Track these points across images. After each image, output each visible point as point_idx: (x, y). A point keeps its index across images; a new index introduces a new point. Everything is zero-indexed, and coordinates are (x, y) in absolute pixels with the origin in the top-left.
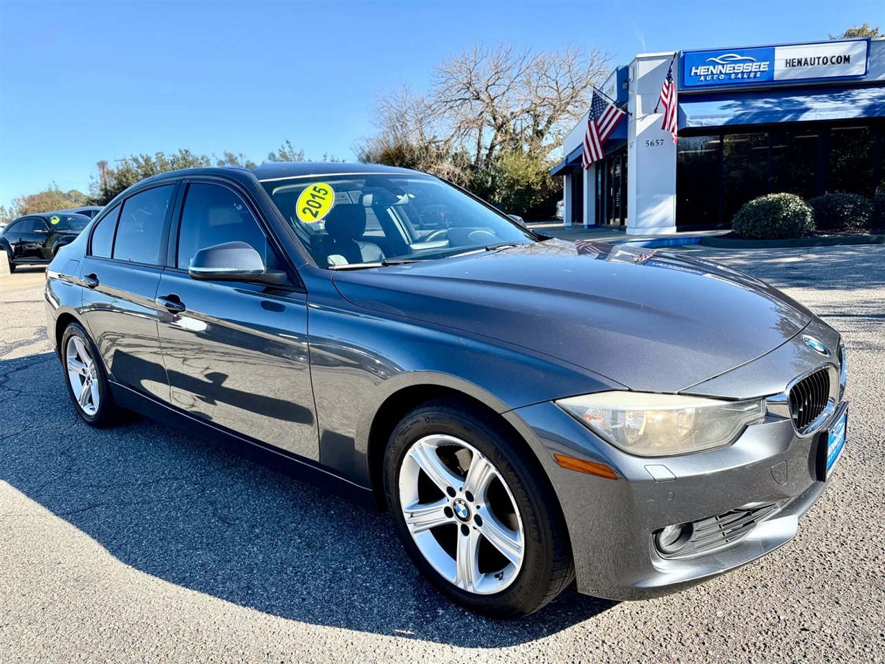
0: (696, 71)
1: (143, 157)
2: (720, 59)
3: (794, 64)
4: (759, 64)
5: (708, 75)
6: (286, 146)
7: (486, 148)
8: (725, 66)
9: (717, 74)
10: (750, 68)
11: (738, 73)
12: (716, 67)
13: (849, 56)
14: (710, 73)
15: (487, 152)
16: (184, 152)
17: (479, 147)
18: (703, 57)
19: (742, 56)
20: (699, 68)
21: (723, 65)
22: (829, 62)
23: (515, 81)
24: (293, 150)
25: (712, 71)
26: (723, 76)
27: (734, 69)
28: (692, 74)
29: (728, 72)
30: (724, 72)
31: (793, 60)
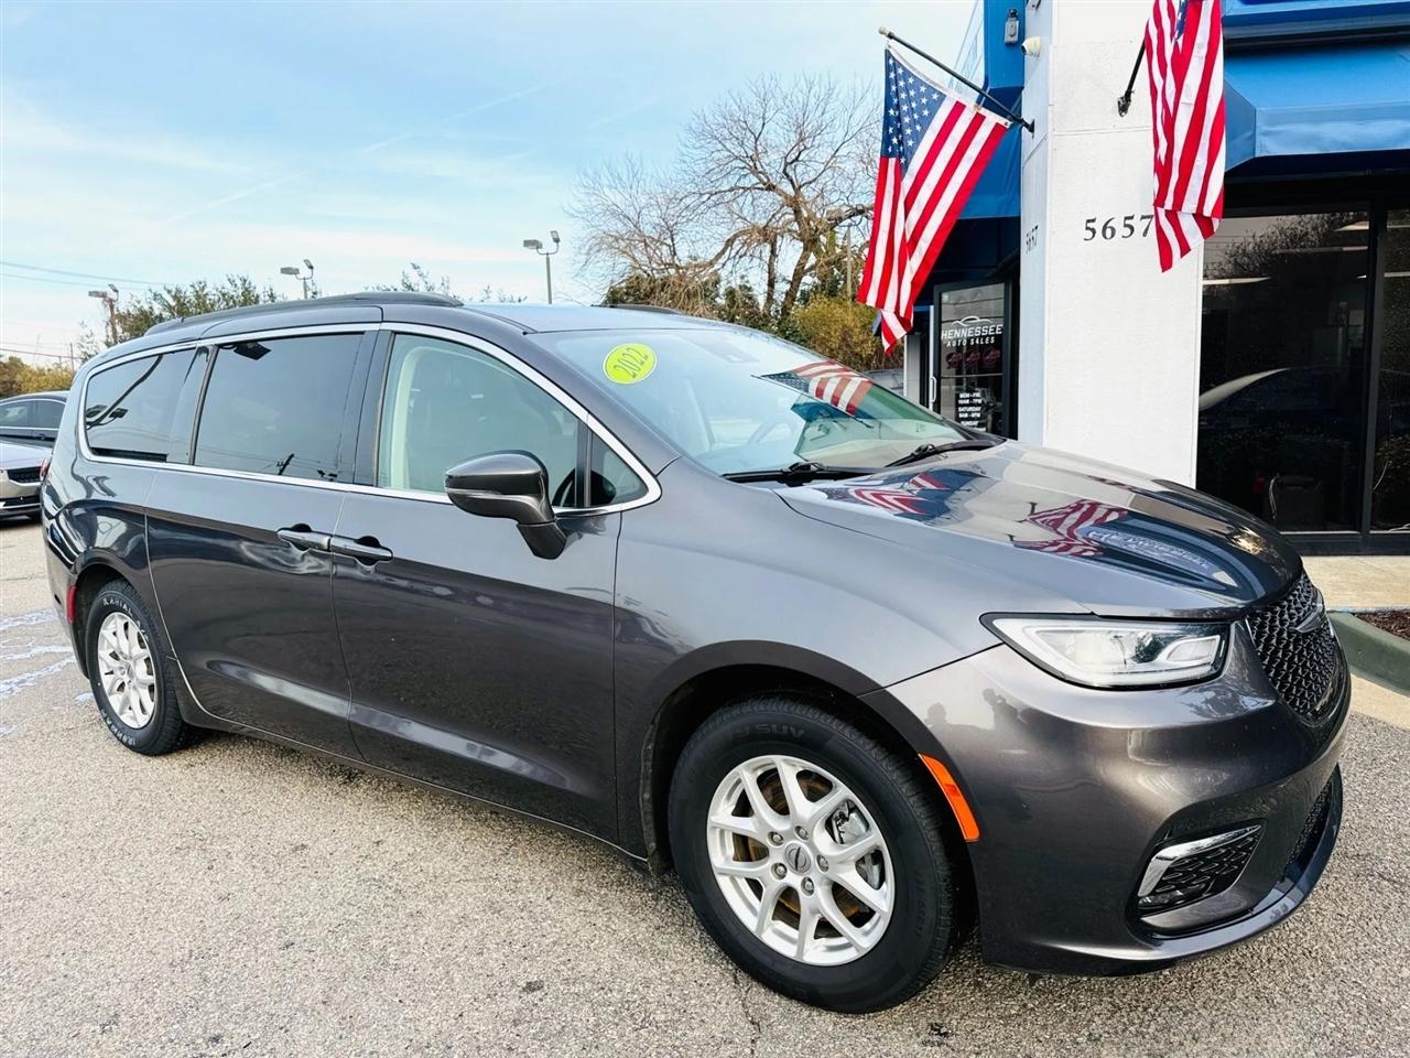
1: (169, 292)
7: (783, 280)
15: (788, 287)
16: (239, 283)
17: (772, 278)
24: (428, 280)
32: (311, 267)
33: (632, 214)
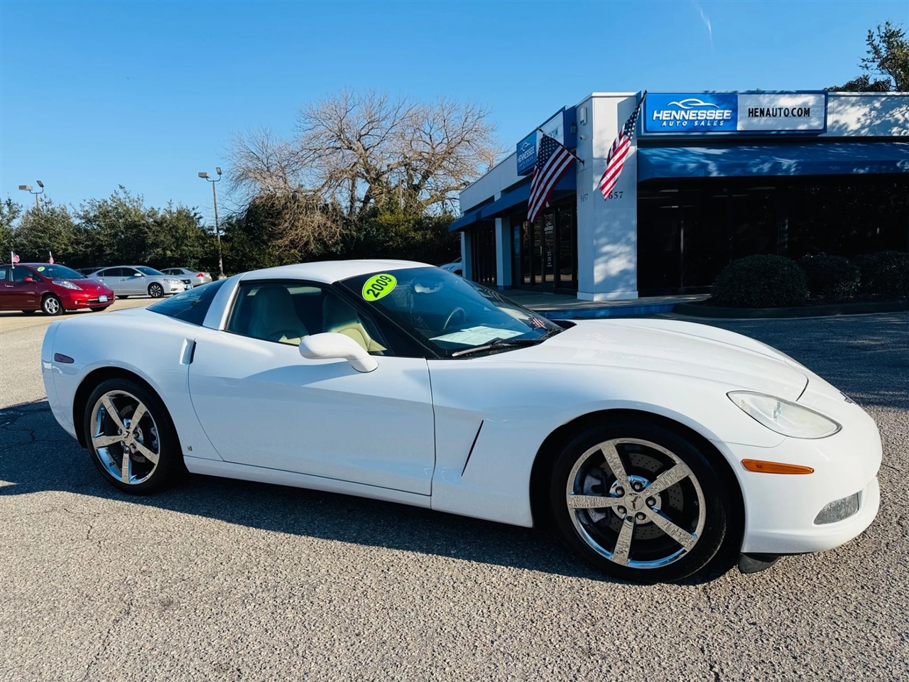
0: (658, 115)
2: (682, 104)
3: (757, 114)
4: (722, 111)
5: (671, 120)
6: (121, 191)
7: (359, 200)
8: (688, 112)
9: (679, 120)
10: (713, 115)
11: (702, 120)
12: (679, 112)
13: (809, 109)
14: (672, 118)
15: (362, 204)
17: (352, 200)
18: (665, 100)
19: (705, 102)
20: (662, 112)
21: (686, 111)
22: (790, 115)
23: (390, 131)
25: (674, 116)
26: (686, 122)
27: (697, 116)
28: (654, 119)
29: (691, 118)
30: (687, 118)
31: (756, 109)
32: (42, 186)
33: (263, 157)
